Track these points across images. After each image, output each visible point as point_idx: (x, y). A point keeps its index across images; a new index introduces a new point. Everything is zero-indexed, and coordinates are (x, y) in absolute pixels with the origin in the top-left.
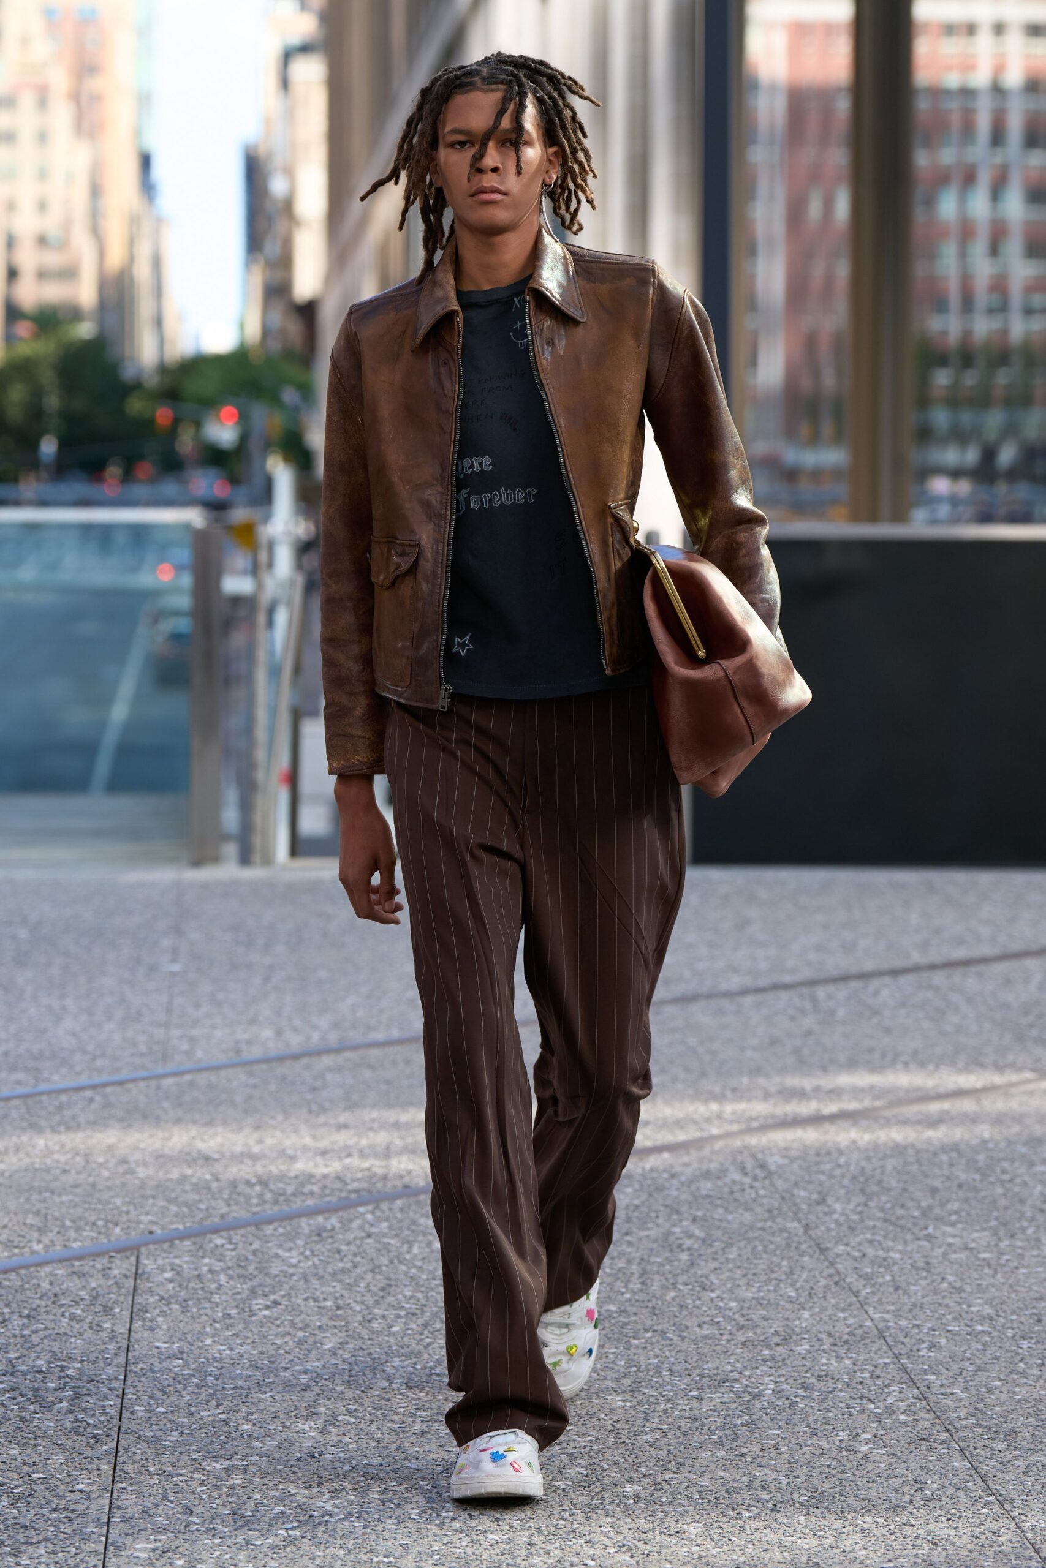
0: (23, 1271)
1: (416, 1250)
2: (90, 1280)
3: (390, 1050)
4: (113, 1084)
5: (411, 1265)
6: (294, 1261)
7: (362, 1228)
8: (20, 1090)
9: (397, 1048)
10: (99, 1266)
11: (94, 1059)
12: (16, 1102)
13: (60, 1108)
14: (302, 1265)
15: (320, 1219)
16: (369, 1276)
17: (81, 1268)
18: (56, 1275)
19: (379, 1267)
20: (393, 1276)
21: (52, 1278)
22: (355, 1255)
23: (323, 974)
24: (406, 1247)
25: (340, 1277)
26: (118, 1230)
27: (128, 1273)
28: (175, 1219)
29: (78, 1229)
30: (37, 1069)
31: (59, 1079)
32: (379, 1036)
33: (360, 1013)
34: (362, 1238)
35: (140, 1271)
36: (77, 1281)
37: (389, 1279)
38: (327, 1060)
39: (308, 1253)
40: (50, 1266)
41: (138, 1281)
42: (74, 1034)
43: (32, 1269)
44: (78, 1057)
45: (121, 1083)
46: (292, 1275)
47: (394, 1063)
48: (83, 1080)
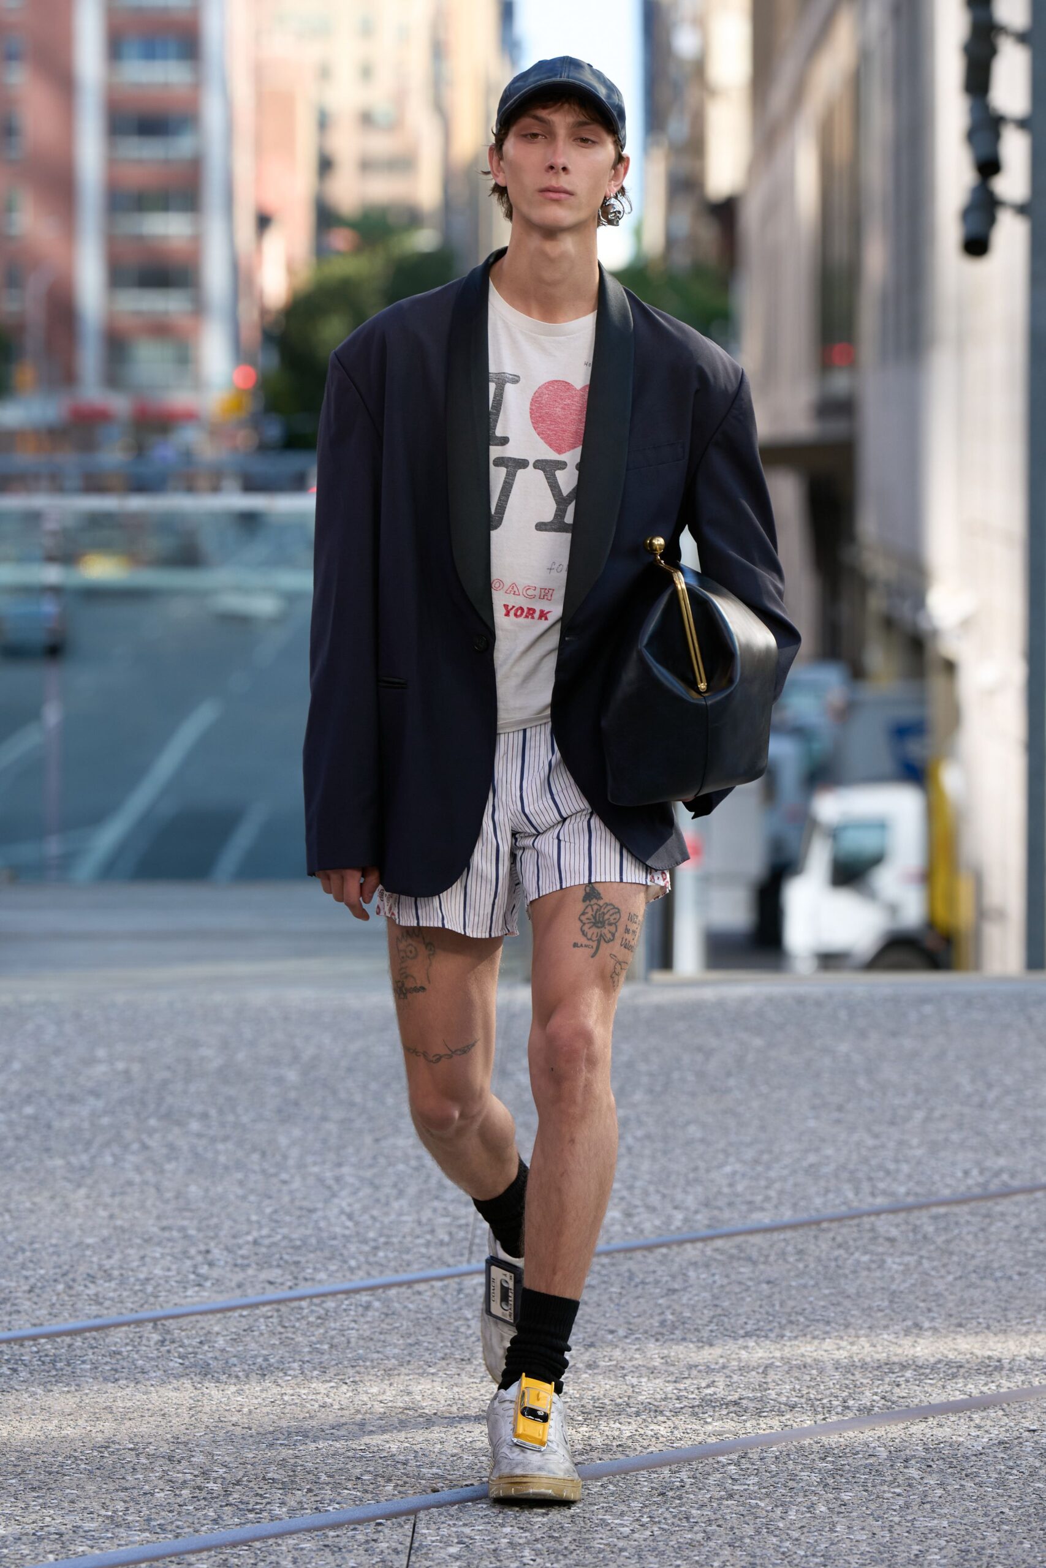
0: (258, 1544)
1: (792, 1515)
2: (347, 1555)
3: (776, 1236)
4: (400, 1284)
5: (784, 1537)
6: (626, 1530)
7: (720, 1484)
8: (272, 1294)
9: (789, 1234)
10: (361, 1537)
11: (376, 1248)
12: (265, 1309)
13: (323, 1318)
14: (636, 1536)
15: (666, 1471)
16: (727, 1551)
17: (337, 1540)
18: (302, 1549)
19: (742, 1538)
20: (758, 1552)
21: (296, 1554)
22: (710, 1522)
23: (694, 1131)
24: (779, 1510)
25: (687, 1553)
26: (390, 1488)
27: (400, 1548)
28: (468, 1472)
29: (336, 1486)
30: (297, 1263)
31: (325, 1281)
32: (765, 1218)
33: (740, 1188)
34: (721, 1498)
35: (416, 1545)
36: (331, 1558)
37: (754, 1557)
38: (691, 1251)
39: (645, 1519)
40: (294, 1536)
41: (413, 1558)
42: (350, 1217)
43: (271, 1541)
44: (353, 1248)
45: (409, 1284)
46: (621, 1550)
47: (783, 1254)
48: (358, 1280)
